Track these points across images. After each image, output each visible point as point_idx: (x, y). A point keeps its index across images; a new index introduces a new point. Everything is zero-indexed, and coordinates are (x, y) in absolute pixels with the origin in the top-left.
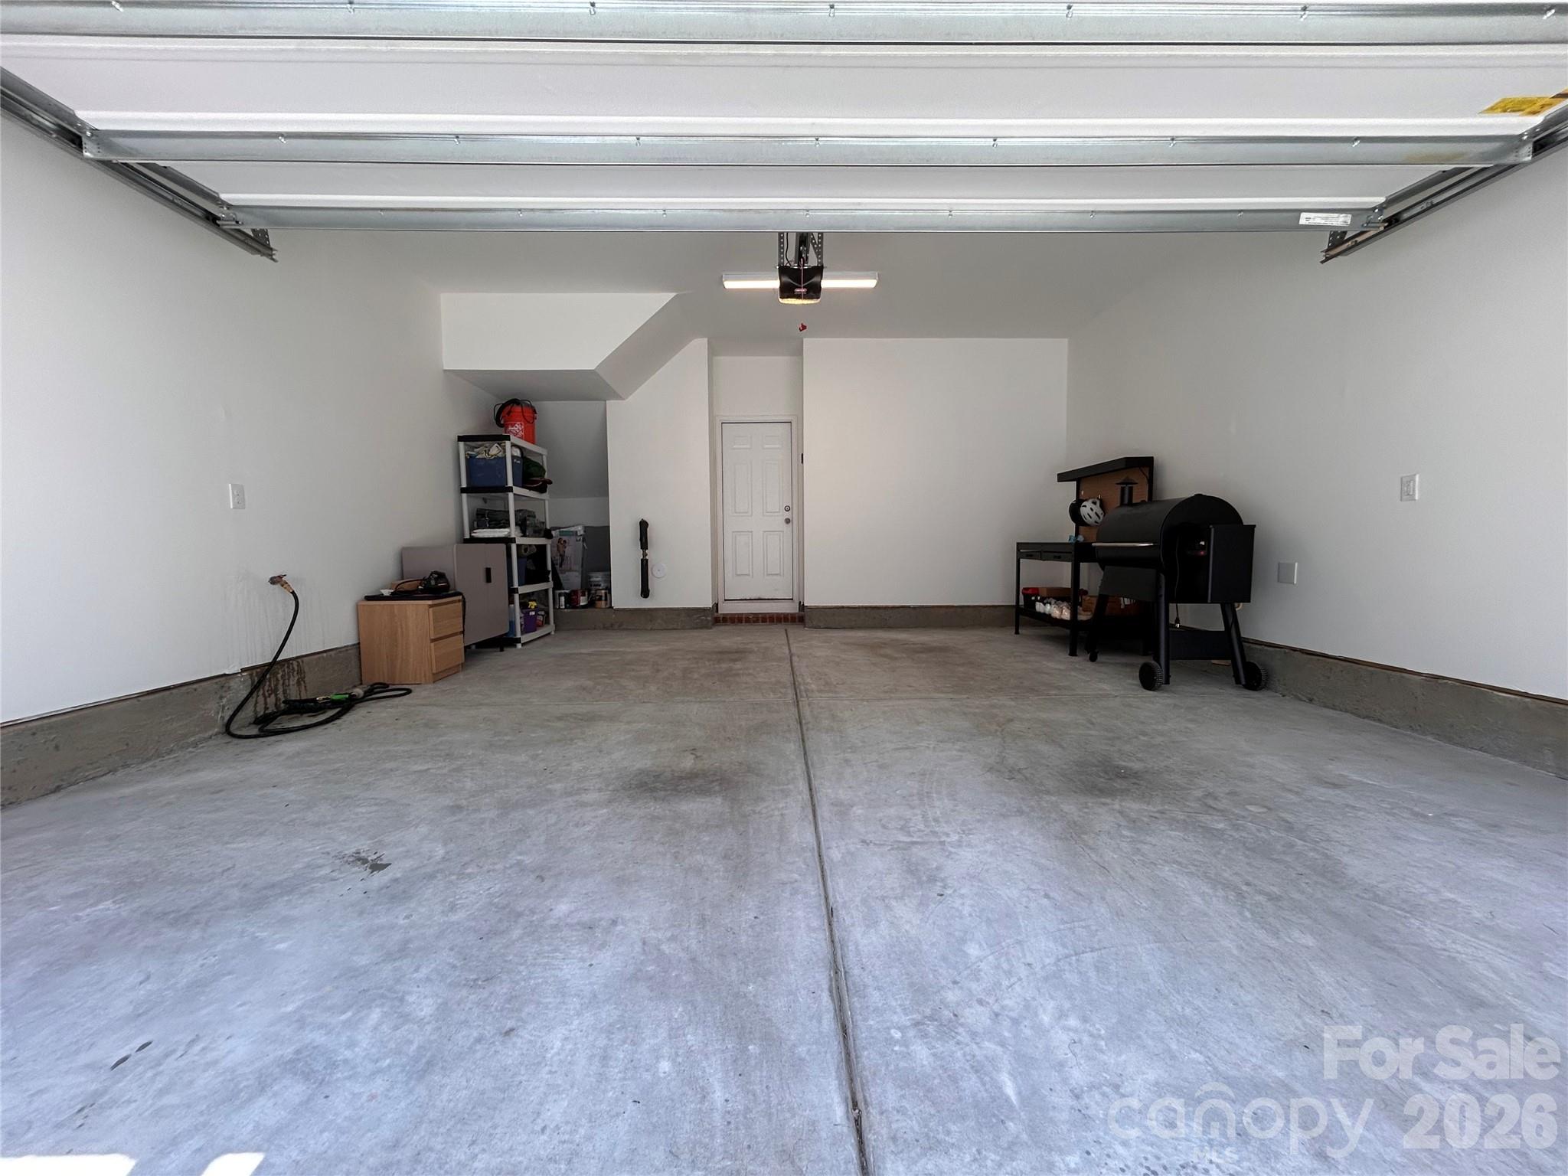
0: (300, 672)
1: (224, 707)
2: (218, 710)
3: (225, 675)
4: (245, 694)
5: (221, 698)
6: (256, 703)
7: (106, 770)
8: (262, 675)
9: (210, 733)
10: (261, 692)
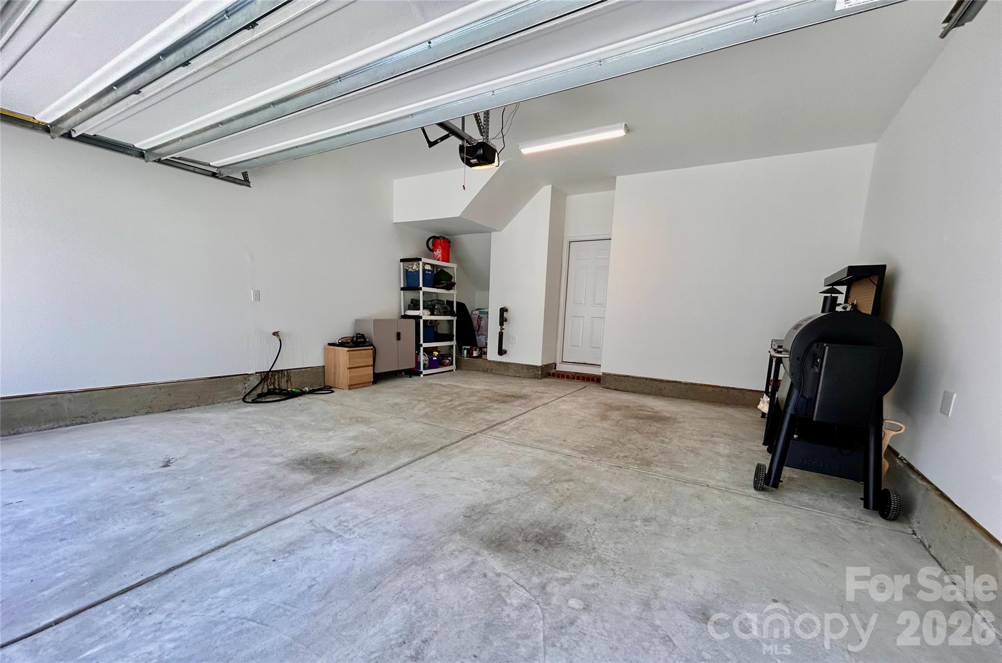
0: (288, 376)
1: (246, 388)
2: (241, 388)
3: (247, 374)
4: (257, 383)
5: (245, 384)
6: (263, 387)
7: (189, 406)
8: (266, 376)
9: (239, 398)
10: (266, 383)
